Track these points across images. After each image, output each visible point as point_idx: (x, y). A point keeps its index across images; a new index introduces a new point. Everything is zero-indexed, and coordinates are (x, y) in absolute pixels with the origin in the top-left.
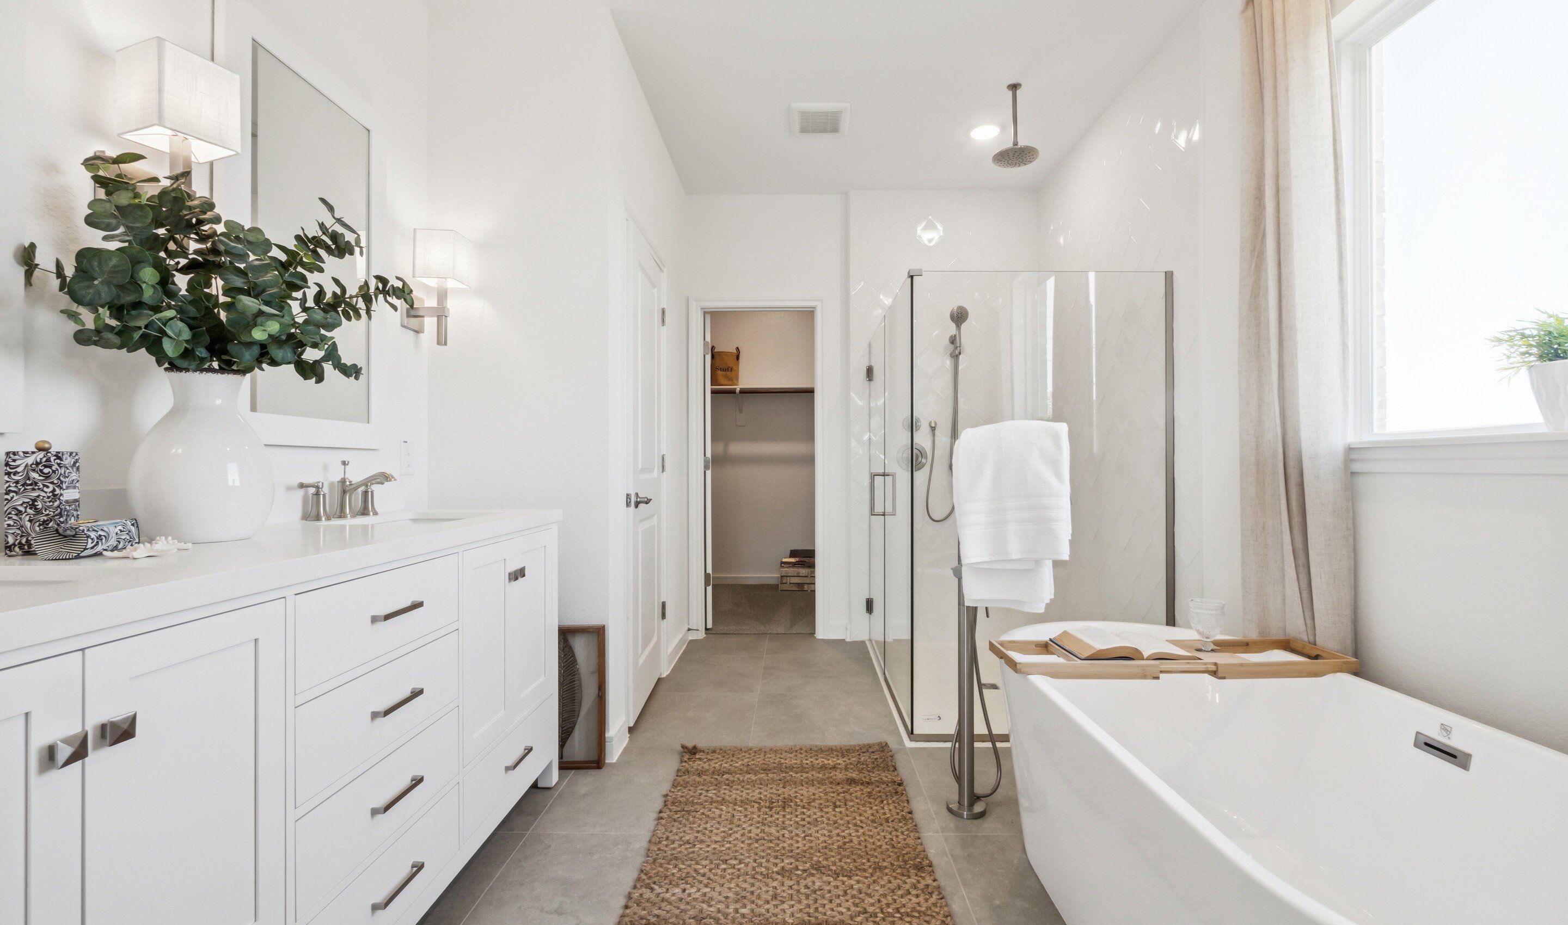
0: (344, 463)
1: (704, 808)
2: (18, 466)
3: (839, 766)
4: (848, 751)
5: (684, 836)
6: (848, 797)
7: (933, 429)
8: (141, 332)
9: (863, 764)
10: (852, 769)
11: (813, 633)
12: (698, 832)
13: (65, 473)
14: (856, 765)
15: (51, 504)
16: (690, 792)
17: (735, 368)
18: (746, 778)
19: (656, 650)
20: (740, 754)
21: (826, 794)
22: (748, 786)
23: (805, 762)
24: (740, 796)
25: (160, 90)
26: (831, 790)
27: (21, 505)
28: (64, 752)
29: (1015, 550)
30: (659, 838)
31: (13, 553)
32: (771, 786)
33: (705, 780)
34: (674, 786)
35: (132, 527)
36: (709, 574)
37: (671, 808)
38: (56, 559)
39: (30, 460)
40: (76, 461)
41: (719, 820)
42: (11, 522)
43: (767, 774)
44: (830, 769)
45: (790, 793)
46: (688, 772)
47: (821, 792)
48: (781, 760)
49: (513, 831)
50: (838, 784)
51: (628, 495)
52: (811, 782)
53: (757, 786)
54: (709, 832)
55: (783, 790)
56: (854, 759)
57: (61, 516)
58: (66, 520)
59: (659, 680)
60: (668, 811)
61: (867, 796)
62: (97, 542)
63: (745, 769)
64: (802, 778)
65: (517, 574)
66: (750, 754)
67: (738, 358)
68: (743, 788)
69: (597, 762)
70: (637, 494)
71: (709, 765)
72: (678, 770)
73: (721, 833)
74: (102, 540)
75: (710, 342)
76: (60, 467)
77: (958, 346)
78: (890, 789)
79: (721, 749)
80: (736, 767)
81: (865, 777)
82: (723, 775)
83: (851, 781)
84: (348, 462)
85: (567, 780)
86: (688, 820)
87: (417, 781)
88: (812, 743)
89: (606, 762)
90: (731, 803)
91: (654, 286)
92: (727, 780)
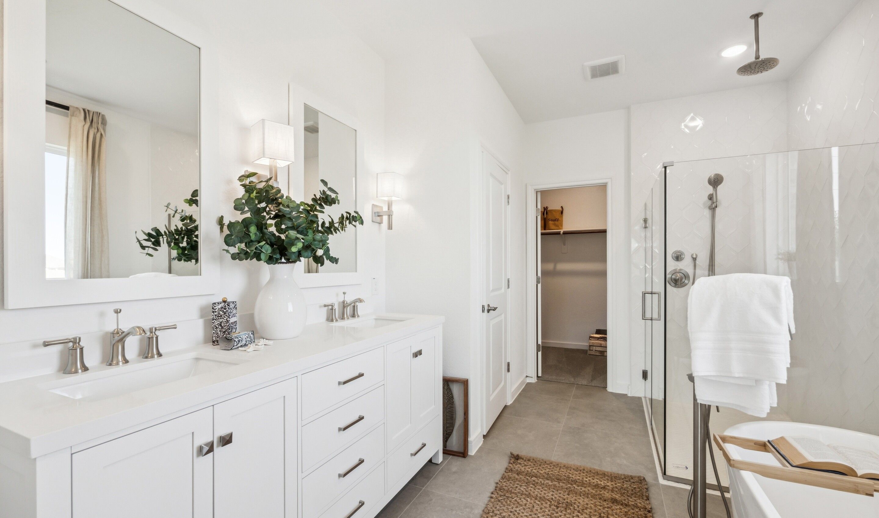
0: (344, 293)
1: (517, 497)
2: (216, 309)
3: (608, 488)
4: (615, 477)
5: (502, 513)
6: (610, 512)
7: (695, 259)
8: (254, 252)
9: (625, 490)
10: (616, 491)
11: (605, 387)
12: (511, 512)
13: (231, 311)
14: (620, 489)
15: (226, 324)
16: (511, 485)
17: (560, 219)
18: (545, 482)
19: (504, 390)
20: (544, 465)
21: (595, 506)
22: (546, 489)
23: (585, 479)
24: (540, 494)
25: (264, 142)
26: (600, 504)
27: (217, 325)
28: (206, 449)
29: (737, 370)
30: (489, 510)
31: (215, 344)
32: (560, 492)
33: (521, 478)
34: (502, 478)
35: (252, 335)
36: (540, 344)
37: (498, 492)
38: (225, 350)
39: (220, 306)
40: (236, 305)
41: (524, 507)
42: (214, 332)
43: (559, 483)
44: (601, 488)
45: (572, 499)
46: (512, 471)
47: (592, 504)
48: (569, 474)
49: (416, 486)
50: (605, 500)
51: (483, 306)
52: (586, 495)
53: (551, 489)
54: (518, 514)
55: (567, 496)
56: (619, 485)
57: (229, 330)
58: (231, 330)
59: (506, 407)
60: (496, 493)
61: (624, 514)
62: (238, 343)
63: (546, 476)
64: (581, 491)
65: (417, 354)
66: (551, 466)
67: (562, 213)
68: (542, 489)
69: (463, 454)
70: (489, 305)
71: (525, 469)
72: (507, 469)
73: (525, 516)
74: (240, 342)
75: (540, 208)
76: (229, 309)
77: (715, 201)
78: (642, 513)
79: (533, 460)
80: (541, 474)
81: (625, 500)
82: (532, 477)
83: (614, 501)
84: (346, 293)
85: (447, 461)
86: (506, 502)
87: (361, 462)
88: (592, 467)
89: (469, 454)
90: (534, 497)
91: (502, 184)
92: (534, 481)
